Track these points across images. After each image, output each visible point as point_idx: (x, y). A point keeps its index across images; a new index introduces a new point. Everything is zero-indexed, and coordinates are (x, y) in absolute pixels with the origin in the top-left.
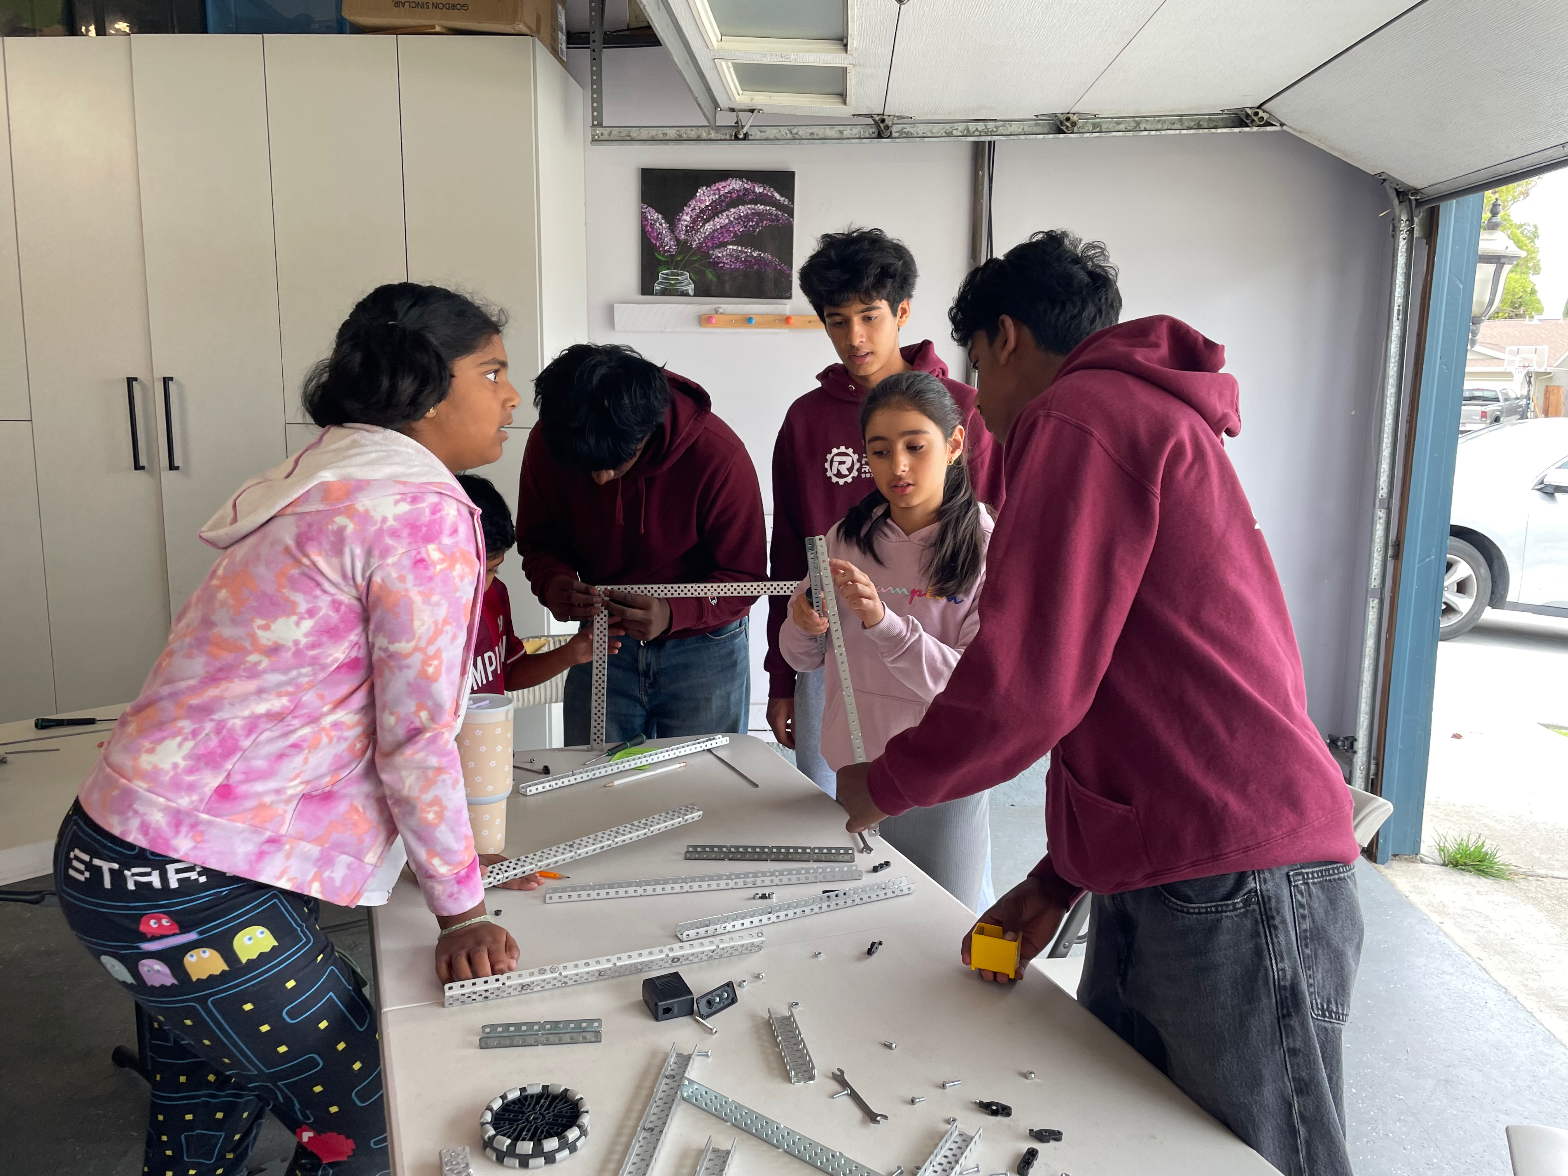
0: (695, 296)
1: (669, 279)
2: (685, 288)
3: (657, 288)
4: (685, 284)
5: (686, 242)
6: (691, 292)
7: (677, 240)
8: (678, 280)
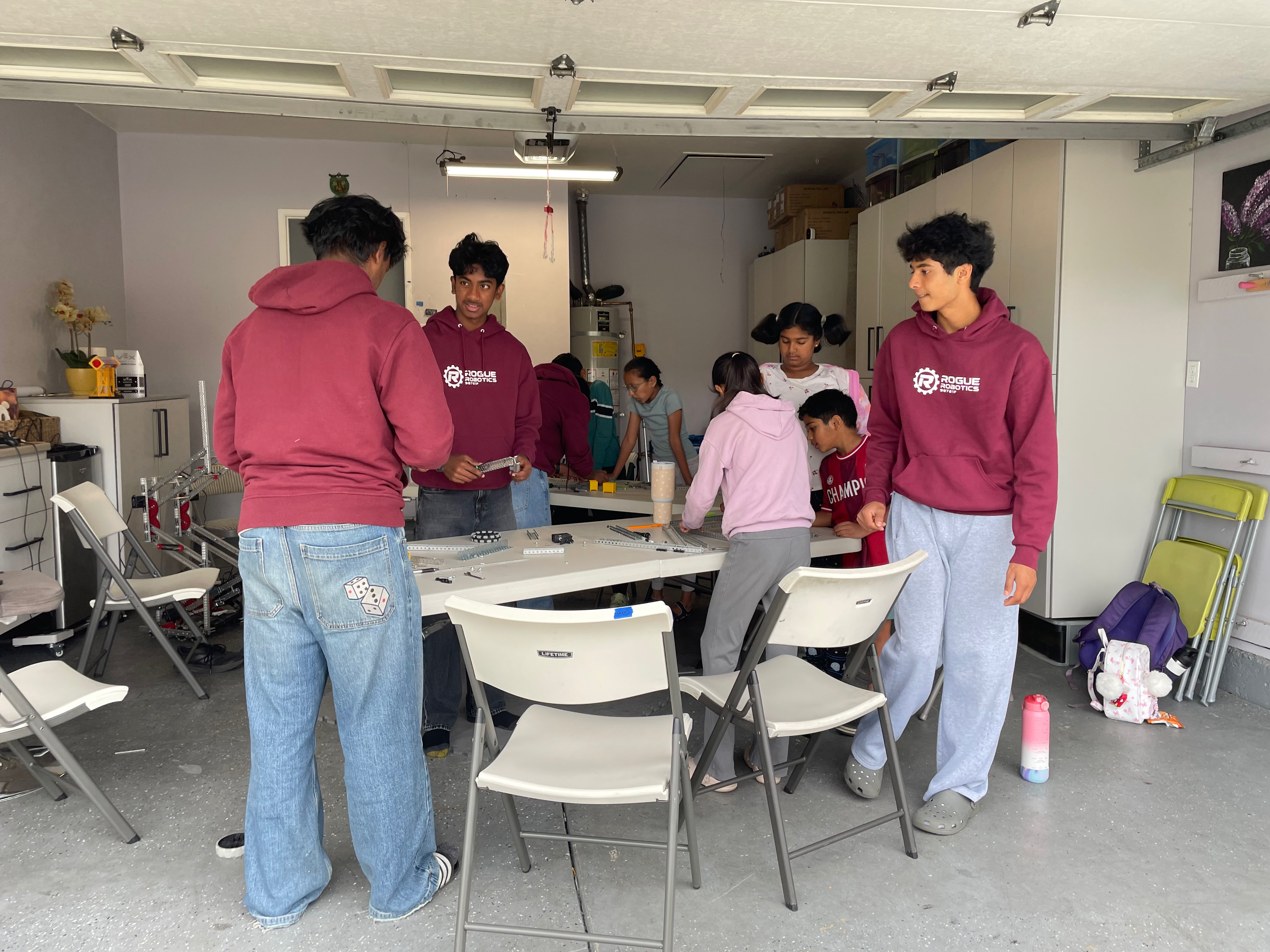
0: (1251, 266)
1: (1235, 256)
2: (1244, 261)
3: (1228, 264)
4: (1244, 258)
5: (1247, 223)
6: (1248, 264)
7: (1241, 223)
8: (1240, 255)
